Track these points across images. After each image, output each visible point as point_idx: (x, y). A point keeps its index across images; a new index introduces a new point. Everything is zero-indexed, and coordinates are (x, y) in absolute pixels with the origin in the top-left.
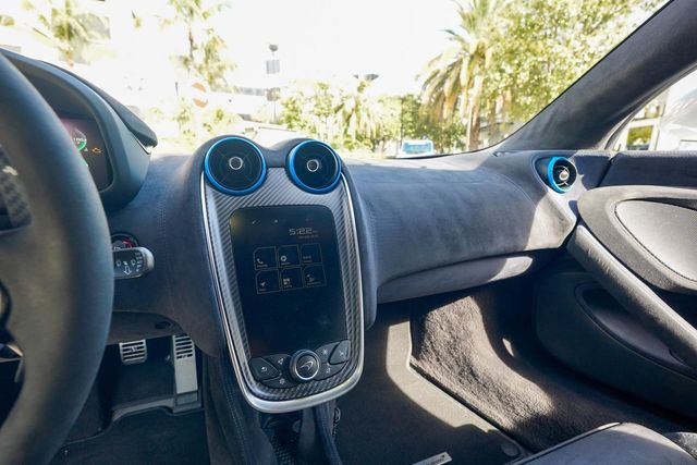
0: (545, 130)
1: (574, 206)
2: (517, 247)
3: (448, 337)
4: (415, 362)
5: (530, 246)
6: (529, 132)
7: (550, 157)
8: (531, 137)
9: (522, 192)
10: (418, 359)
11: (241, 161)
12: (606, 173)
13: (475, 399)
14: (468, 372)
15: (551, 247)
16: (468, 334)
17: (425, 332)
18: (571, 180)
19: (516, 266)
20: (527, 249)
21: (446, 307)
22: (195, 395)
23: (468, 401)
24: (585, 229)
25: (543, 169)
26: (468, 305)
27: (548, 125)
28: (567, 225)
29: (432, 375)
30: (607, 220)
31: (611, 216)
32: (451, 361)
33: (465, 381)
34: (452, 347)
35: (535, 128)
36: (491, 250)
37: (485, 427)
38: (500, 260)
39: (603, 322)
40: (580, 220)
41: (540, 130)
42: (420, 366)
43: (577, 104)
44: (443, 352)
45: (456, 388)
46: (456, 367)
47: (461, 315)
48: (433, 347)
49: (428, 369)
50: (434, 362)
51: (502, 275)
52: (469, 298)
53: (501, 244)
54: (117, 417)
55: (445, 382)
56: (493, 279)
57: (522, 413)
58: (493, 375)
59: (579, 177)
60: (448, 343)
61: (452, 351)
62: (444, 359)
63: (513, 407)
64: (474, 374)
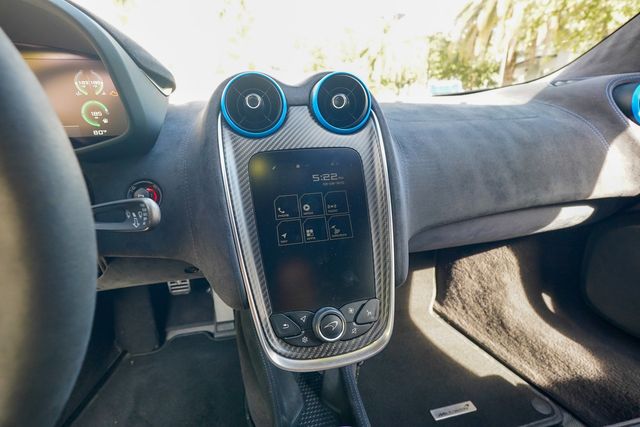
0: (632, 47)
2: (580, 194)
3: (477, 287)
4: (438, 307)
8: (608, 57)
9: (591, 128)
10: (441, 304)
11: (259, 98)
13: (504, 350)
14: (497, 322)
15: (624, 195)
16: (501, 286)
17: (452, 279)
19: (573, 216)
20: (591, 198)
21: (478, 256)
22: (232, 324)
23: (496, 353)
25: (624, 98)
26: (505, 256)
27: (637, 37)
29: (456, 321)
32: (480, 311)
33: (494, 332)
34: (481, 297)
35: (614, 45)
36: (545, 198)
37: (515, 380)
38: (553, 210)
41: (623, 47)
42: (444, 312)
44: (470, 301)
45: (482, 338)
46: (484, 317)
47: (494, 266)
48: (459, 295)
49: (452, 315)
50: (459, 309)
51: (553, 226)
52: (505, 248)
53: (558, 191)
55: (470, 330)
57: (560, 373)
58: (528, 330)
60: (477, 292)
61: (481, 301)
62: (471, 308)
63: (549, 365)
64: (504, 326)
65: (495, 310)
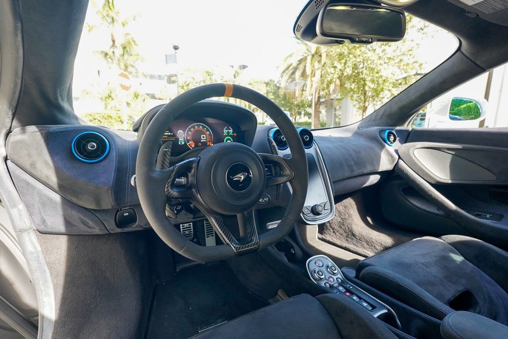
0: (381, 118)
1: (396, 151)
2: (375, 170)
3: (339, 219)
4: (320, 236)
5: (380, 170)
6: (373, 118)
7: (385, 130)
8: (374, 120)
9: (375, 146)
10: (322, 234)
12: (409, 137)
13: (355, 247)
14: (351, 235)
15: (389, 170)
16: (350, 216)
18: (394, 141)
19: (374, 179)
20: (379, 171)
21: (338, 204)
24: (402, 161)
25: (383, 136)
26: (350, 202)
27: (383, 115)
28: (395, 160)
29: (331, 240)
30: (411, 157)
31: (412, 155)
32: (342, 231)
33: (349, 240)
34: (341, 225)
35: (376, 116)
36: (366, 171)
37: (361, 258)
38: (368, 176)
39: (412, 201)
40: (400, 158)
41: (379, 117)
42: (324, 237)
43: (395, 108)
44: (336, 227)
45: (345, 244)
46: (345, 234)
47: (345, 207)
48: (331, 226)
49: (328, 238)
50: (332, 233)
51: (368, 184)
52: (349, 198)
53: (369, 169)
54: (178, 270)
55: (338, 242)
56: (364, 186)
57: (379, 248)
58: (364, 234)
59: (398, 139)
60: (339, 222)
61: (342, 226)
62: (337, 231)
63: (375, 247)
64: (354, 235)
65: (349, 228)
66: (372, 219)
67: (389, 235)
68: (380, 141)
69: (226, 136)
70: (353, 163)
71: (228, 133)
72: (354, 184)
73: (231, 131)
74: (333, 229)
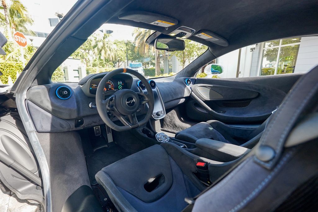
0: (185, 73)
1: (191, 88)
2: (182, 96)
3: (170, 120)
4: (162, 129)
5: (184, 96)
6: (182, 73)
7: (186, 79)
9: (182, 86)
10: (162, 128)
12: (196, 82)
14: (175, 126)
15: (188, 96)
16: (174, 118)
17: (164, 120)
18: (190, 83)
19: (182, 101)
25: (185, 81)
26: (173, 111)
27: (185, 72)
28: (190, 92)
29: (167, 130)
30: (196, 90)
31: (196, 89)
32: (171, 125)
33: (174, 128)
34: (171, 122)
35: (183, 72)
36: (178, 97)
38: (180, 99)
39: (197, 109)
40: (192, 91)
41: (184, 73)
42: (163, 129)
43: (190, 69)
44: (169, 124)
45: (172, 131)
46: (172, 126)
47: (172, 114)
48: (166, 123)
49: (165, 129)
50: (167, 127)
51: (180, 103)
53: (180, 96)
55: (170, 130)
58: (180, 125)
59: (191, 82)
64: (176, 126)
65: (174, 123)
66: (183, 118)
67: (189, 124)
68: (184, 84)
69: (119, 85)
70: (173, 94)
71: (120, 84)
72: (174, 103)
73: (121, 83)
74: (167, 125)
